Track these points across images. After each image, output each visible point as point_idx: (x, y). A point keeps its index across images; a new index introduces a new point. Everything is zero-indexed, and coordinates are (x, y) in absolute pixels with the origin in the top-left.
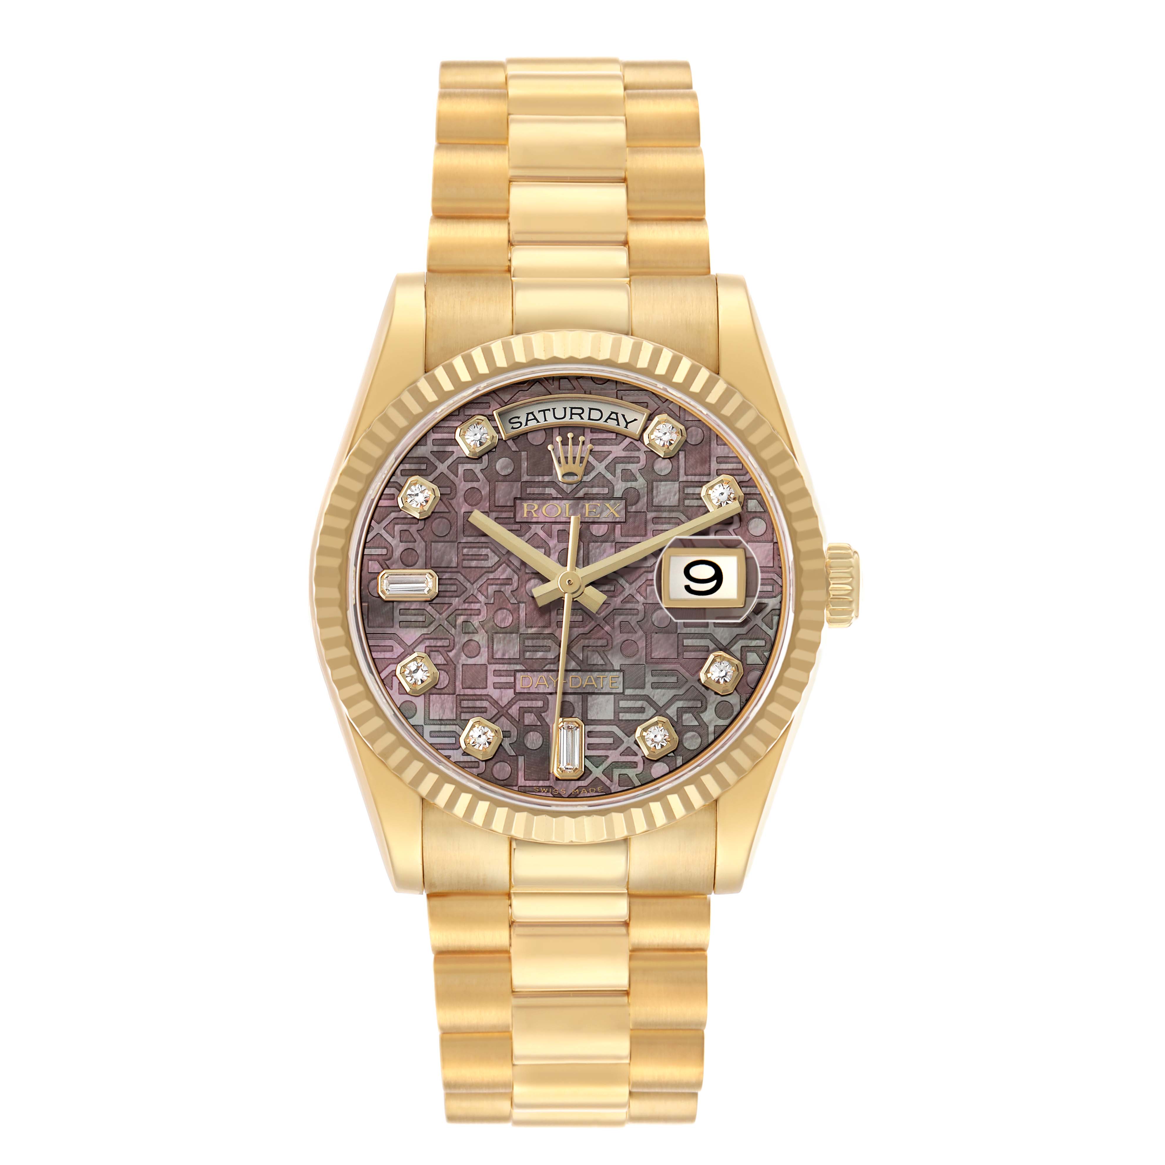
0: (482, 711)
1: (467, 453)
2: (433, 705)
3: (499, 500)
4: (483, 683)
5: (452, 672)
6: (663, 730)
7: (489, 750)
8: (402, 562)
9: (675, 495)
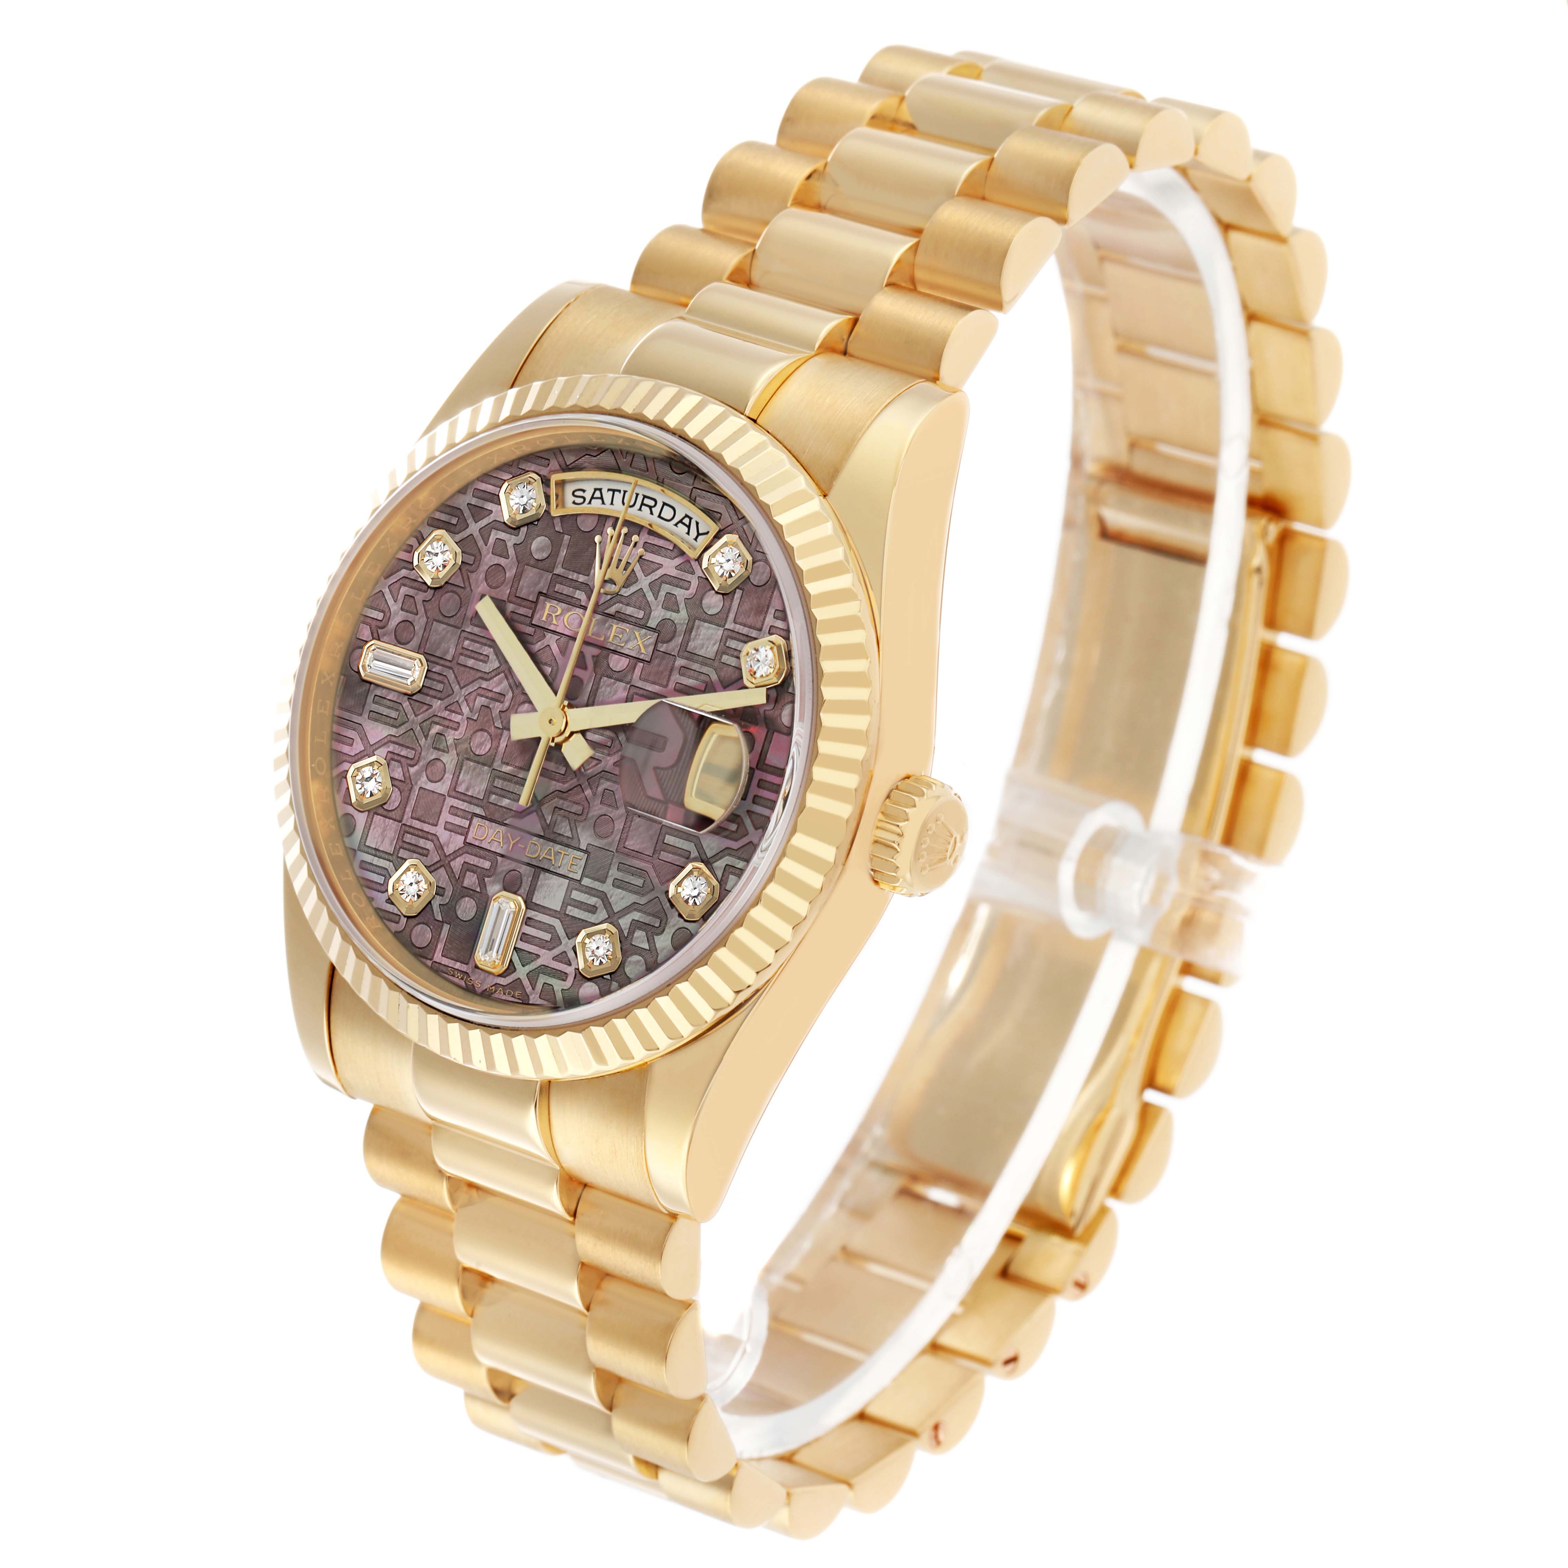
0: (423, 853)
1: (506, 518)
2: (374, 829)
3: (521, 590)
4: (434, 818)
5: (406, 794)
6: (608, 943)
7: (416, 905)
8: (395, 636)
9: (714, 644)
